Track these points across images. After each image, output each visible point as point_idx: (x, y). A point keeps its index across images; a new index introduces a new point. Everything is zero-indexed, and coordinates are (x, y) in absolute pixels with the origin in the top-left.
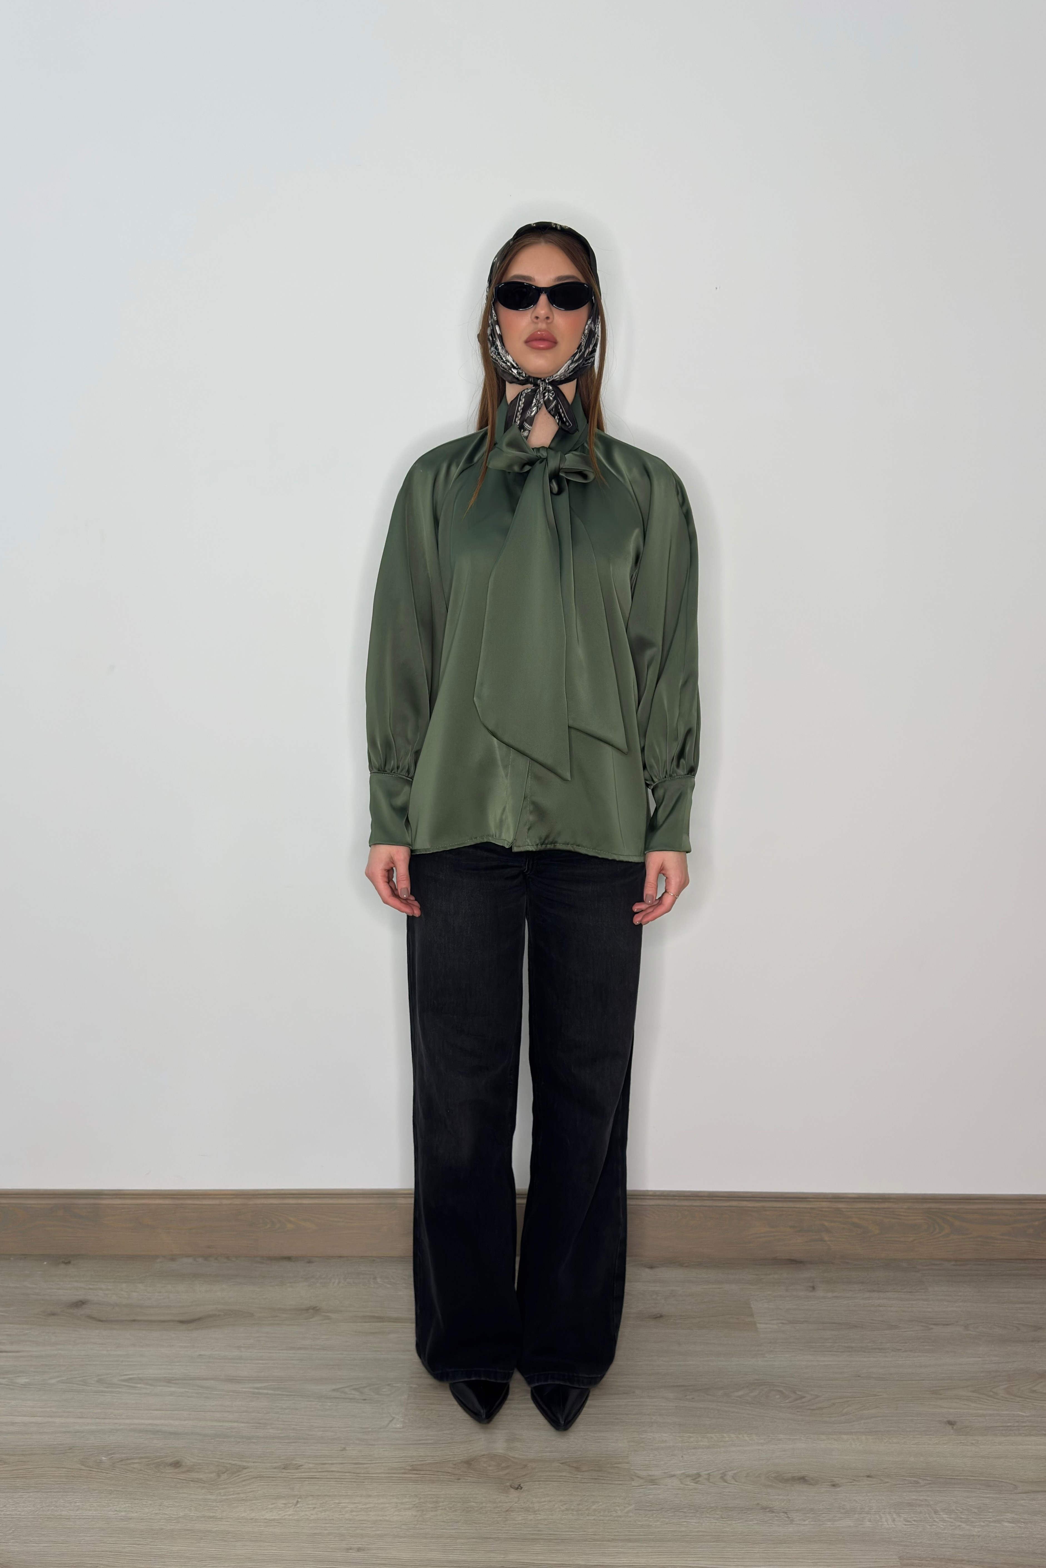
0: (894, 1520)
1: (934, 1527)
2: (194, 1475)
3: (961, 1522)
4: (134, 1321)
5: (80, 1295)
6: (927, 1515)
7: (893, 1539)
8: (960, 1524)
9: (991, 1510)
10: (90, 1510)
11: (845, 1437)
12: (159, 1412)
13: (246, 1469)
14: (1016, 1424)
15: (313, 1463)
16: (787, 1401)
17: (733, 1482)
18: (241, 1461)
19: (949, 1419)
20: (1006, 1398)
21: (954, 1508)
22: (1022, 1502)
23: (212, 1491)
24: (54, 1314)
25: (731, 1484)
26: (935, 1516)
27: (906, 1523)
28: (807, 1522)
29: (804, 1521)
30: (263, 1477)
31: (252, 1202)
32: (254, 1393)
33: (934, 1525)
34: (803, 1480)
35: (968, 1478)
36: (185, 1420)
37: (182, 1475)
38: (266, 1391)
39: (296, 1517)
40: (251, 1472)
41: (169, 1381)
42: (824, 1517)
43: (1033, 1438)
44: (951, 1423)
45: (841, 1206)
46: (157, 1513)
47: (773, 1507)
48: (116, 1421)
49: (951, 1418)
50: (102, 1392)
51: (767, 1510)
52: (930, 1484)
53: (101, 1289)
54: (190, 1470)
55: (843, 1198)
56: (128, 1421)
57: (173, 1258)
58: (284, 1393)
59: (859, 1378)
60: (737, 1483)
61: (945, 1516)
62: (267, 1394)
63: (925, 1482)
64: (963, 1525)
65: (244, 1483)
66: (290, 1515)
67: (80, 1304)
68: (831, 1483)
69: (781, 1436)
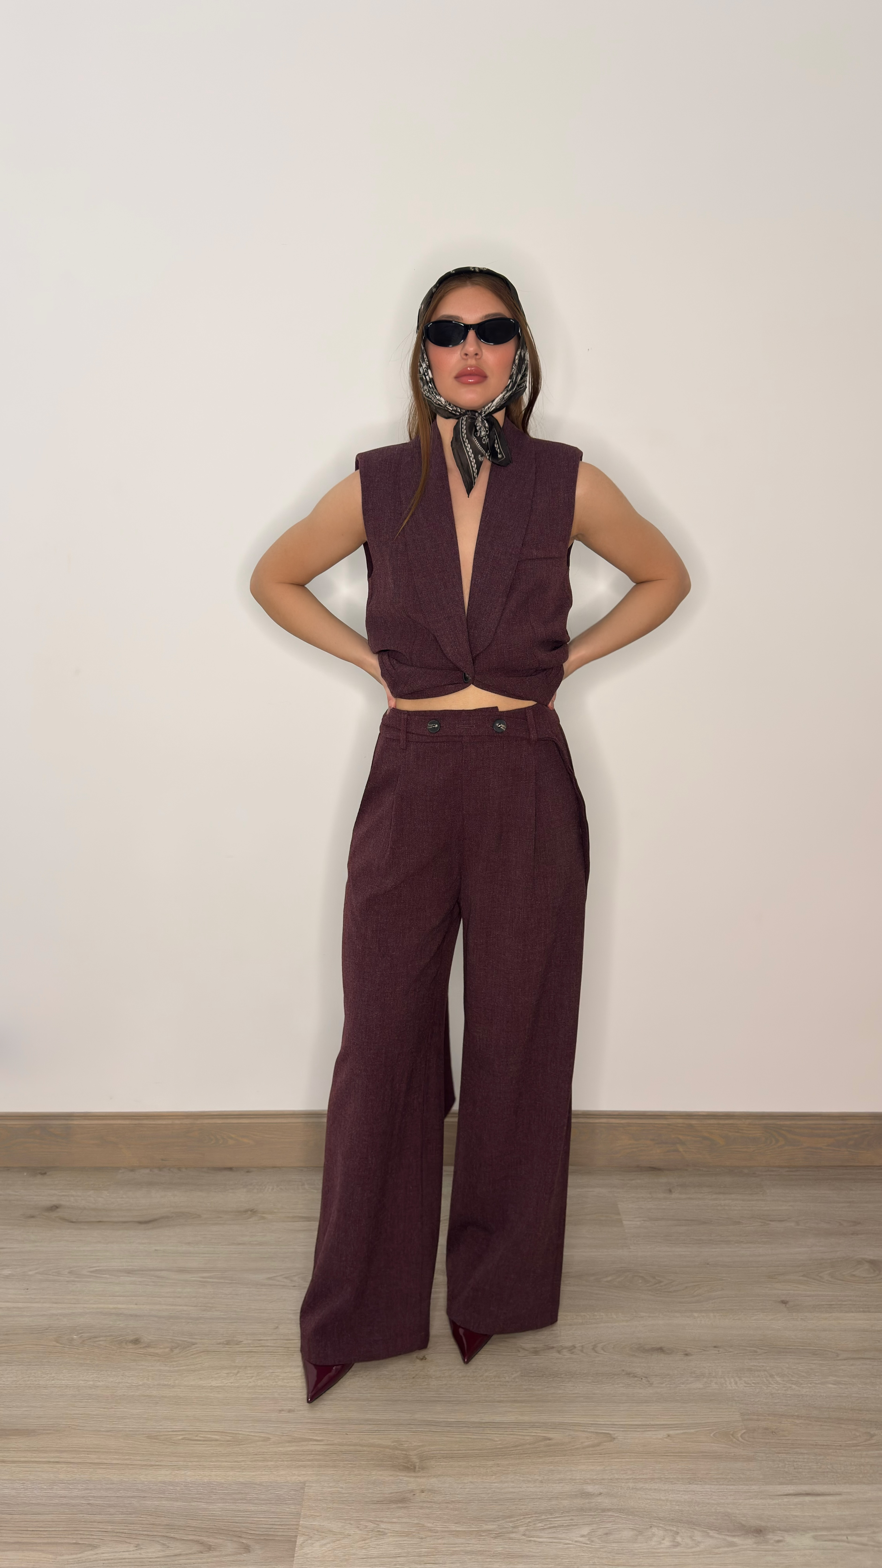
0: (736, 1383)
1: (770, 1388)
2: (151, 1350)
3: (792, 1384)
4: (100, 1222)
5: (54, 1201)
6: (764, 1379)
7: (736, 1399)
8: (790, 1385)
9: (817, 1374)
10: (64, 1380)
11: (696, 1315)
12: (122, 1298)
13: (194, 1345)
14: (839, 1303)
15: (250, 1340)
16: (648, 1285)
17: (602, 1352)
18: (191, 1338)
19: (783, 1299)
20: (830, 1281)
21: (786, 1373)
22: (842, 1367)
23: (166, 1363)
24: (33, 1217)
25: (601, 1354)
26: (770, 1379)
27: (746, 1385)
28: (664, 1385)
29: (662, 1384)
30: (210, 1351)
31: (198, 1122)
32: (200, 1281)
33: (770, 1387)
34: (661, 1350)
35: (798, 1347)
36: (143, 1305)
37: (141, 1350)
38: (211, 1280)
39: (237, 1385)
40: (198, 1347)
41: (129, 1272)
42: (679, 1381)
43: (852, 1314)
44: (784, 1302)
45: (693, 1122)
46: (119, 1382)
47: (635, 1373)
48: (85, 1305)
49: (783, 1298)
50: (73, 1281)
51: (632, 1375)
52: (766, 1353)
53: (73, 1196)
54: (148, 1346)
55: (695, 1116)
56: (95, 1306)
57: (133, 1169)
58: (226, 1281)
59: (708, 1266)
60: (605, 1353)
61: (778, 1379)
62: (213, 1282)
63: (762, 1351)
64: (794, 1386)
65: (193, 1356)
66: (232, 1383)
67: (55, 1208)
68: (685, 1353)
69: (644, 1314)
